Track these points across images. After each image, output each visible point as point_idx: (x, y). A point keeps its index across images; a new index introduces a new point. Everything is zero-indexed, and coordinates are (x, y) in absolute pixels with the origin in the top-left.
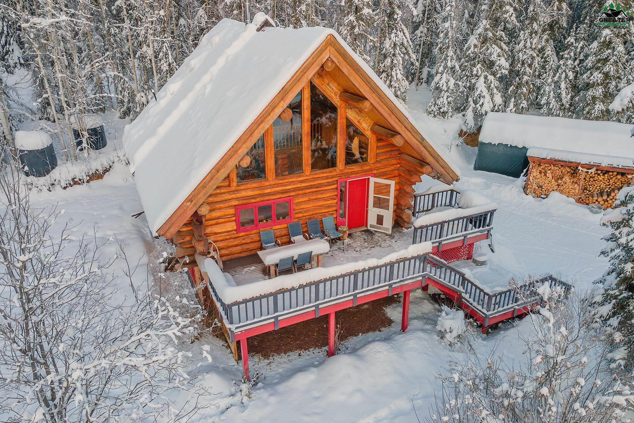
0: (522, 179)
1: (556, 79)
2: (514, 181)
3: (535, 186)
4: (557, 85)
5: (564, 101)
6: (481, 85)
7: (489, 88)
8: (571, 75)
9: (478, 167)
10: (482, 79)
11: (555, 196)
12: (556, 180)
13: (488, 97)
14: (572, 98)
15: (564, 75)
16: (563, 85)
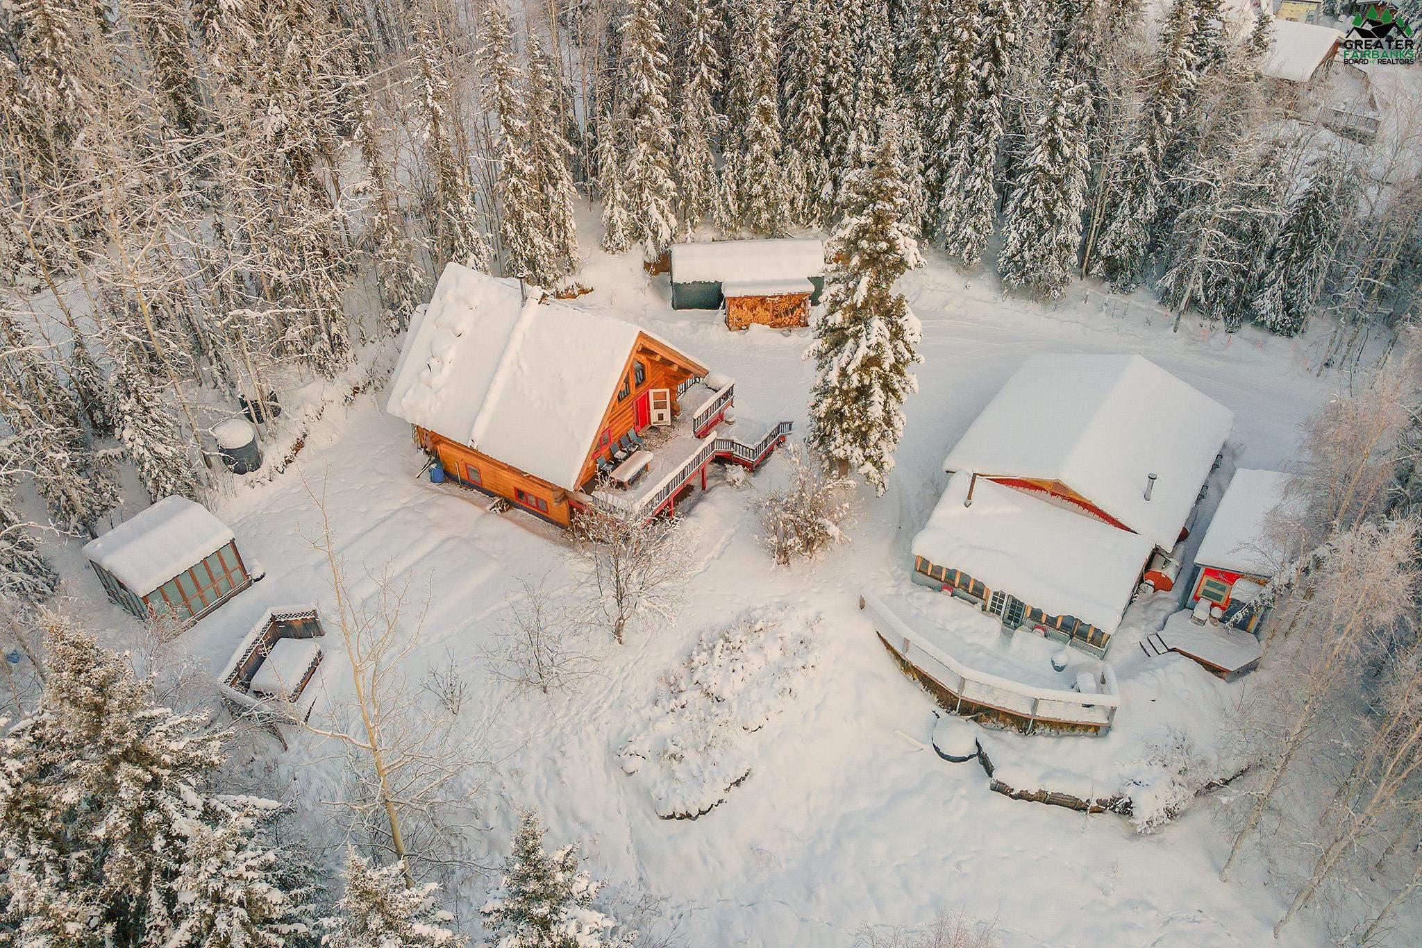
0: (721, 312)
1: (721, 192)
2: (717, 314)
3: (735, 320)
4: (724, 197)
5: (733, 212)
6: (653, 210)
7: (662, 213)
8: (734, 186)
9: (677, 306)
10: (653, 205)
11: (754, 327)
12: (752, 311)
13: (664, 223)
14: (739, 206)
15: (728, 188)
16: (730, 199)
